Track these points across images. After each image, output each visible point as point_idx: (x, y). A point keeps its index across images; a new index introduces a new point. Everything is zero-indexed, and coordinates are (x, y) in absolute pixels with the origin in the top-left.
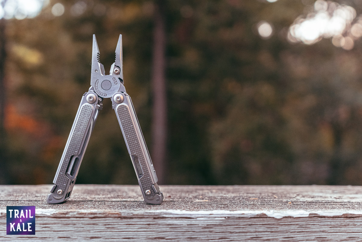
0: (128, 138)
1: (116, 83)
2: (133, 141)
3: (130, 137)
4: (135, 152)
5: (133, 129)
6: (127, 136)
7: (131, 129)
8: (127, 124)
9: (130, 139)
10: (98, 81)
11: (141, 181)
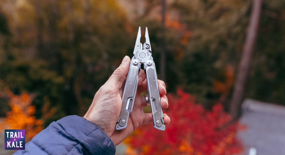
0: (151, 87)
1: (149, 55)
2: (154, 89)
3: (152, 87)
4: (154, 96)
5: (155, 82)
6: (151, 86)
7: (154, 82)
8: (152, 79)
9: (152, 88)
10: (138, 52)
11: (155, 114)
